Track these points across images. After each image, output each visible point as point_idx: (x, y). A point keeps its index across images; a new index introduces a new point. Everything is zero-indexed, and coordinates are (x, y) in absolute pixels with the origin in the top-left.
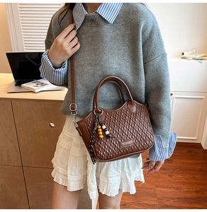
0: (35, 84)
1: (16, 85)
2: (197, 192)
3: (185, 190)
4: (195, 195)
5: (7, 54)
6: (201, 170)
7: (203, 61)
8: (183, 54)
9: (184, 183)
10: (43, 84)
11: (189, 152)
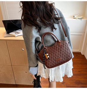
0: (15, 33)
1: (7, 33)
3: (75, 71)
4: (78, 73)
5: (3, 21)
6: (81, 63)
7: (82, 19)
8: (74, 16)
10: (18, 33)
11: (76, 56)
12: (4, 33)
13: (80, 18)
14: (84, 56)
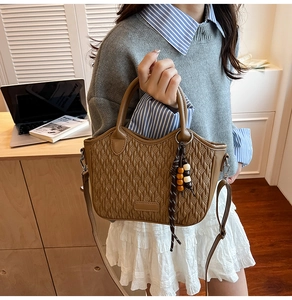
0: (49, 129)
1: (21, 133)
2: (272, 245)
3: (257, 245)
5: (2, 88)
7: (266, 70)
11: (253, 191)
12: (9, 133)
13: (258, 65)
14: (276, 189)
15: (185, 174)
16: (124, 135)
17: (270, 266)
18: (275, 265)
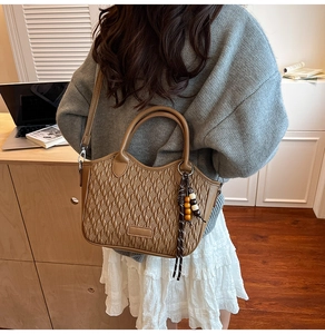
0: (46, 134)
1: (18, 136)
2: (306, 288)
3: (287, 285)
4: (302, 293)
6: (312, 253)
7: (318, 81)
8: (286, 70)
9: (285, 274)
10: (58, 133)
11: (295, 223)
13: (309, 75)
15: (192, 202)
16: (127, 159)
17: (298, 311)
18: (305, 311)
